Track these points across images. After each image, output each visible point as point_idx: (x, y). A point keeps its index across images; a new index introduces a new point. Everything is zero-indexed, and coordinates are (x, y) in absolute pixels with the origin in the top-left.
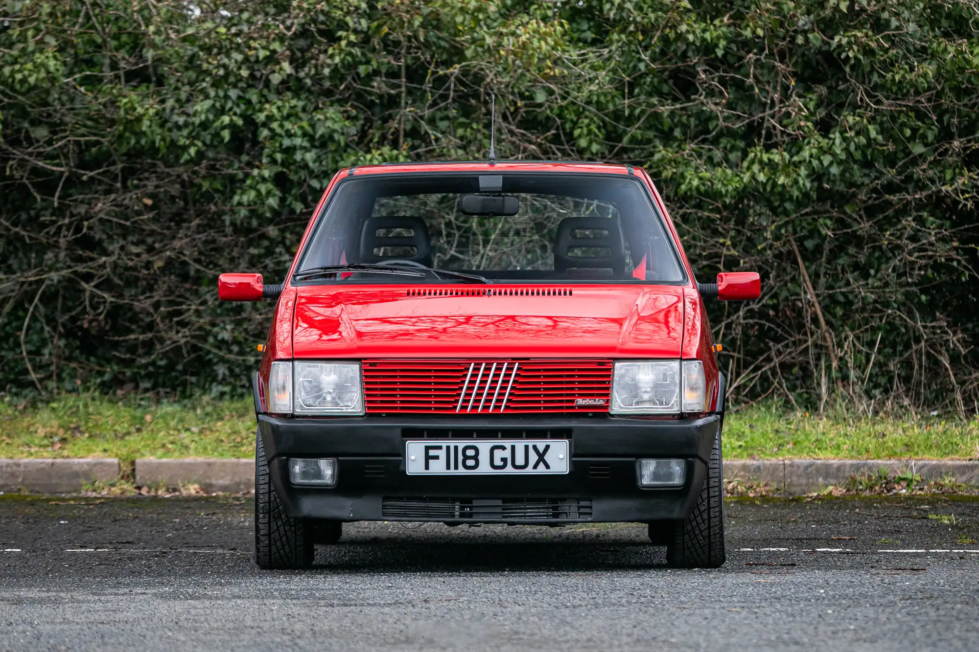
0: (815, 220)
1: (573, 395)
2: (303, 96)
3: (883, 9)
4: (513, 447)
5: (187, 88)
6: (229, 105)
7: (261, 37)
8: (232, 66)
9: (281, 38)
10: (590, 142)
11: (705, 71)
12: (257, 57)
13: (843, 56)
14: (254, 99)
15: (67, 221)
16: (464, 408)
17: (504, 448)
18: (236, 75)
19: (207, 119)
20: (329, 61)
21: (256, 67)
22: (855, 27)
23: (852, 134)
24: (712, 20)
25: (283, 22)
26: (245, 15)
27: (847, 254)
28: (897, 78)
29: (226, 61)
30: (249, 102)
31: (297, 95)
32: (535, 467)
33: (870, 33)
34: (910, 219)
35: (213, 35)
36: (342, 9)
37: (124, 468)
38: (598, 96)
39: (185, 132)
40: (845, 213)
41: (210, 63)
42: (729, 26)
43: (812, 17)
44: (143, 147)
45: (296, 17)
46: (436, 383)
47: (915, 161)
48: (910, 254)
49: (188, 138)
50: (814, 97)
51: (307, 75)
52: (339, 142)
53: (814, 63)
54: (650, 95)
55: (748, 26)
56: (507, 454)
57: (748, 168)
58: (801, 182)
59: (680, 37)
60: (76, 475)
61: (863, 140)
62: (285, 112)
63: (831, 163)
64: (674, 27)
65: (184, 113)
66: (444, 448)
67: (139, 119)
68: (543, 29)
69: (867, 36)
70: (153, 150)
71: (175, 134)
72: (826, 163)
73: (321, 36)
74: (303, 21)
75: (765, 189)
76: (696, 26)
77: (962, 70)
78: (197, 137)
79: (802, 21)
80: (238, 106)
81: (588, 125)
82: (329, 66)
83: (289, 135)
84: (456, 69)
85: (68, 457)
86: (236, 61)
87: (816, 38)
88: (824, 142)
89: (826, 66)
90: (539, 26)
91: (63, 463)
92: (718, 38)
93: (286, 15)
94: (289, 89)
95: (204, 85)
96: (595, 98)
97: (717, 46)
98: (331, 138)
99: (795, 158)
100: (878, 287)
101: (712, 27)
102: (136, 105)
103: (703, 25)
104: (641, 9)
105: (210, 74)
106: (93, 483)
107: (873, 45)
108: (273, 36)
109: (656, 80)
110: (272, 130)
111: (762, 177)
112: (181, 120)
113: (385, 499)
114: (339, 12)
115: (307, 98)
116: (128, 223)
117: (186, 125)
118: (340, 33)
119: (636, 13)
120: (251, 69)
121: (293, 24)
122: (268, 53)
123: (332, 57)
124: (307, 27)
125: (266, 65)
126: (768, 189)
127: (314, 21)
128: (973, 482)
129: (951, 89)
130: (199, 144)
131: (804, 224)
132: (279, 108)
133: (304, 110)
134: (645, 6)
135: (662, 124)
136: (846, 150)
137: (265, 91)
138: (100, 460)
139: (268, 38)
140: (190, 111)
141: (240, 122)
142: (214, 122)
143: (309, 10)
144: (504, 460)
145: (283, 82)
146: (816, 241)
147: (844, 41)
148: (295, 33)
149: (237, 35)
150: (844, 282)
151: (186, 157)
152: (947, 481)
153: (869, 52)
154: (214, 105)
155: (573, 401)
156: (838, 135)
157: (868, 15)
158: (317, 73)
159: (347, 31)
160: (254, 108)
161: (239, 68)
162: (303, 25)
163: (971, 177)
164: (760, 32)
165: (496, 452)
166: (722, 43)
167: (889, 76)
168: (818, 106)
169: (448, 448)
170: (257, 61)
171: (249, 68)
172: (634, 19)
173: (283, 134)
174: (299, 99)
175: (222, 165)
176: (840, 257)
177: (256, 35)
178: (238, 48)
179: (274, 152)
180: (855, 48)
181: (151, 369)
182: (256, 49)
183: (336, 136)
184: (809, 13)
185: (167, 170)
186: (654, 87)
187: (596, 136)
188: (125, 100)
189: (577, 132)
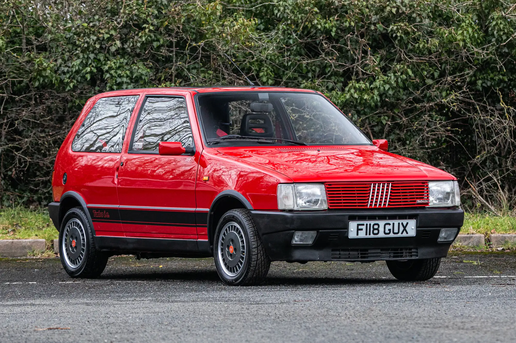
0: (380, 117)
1: (414, 198)
2: (126, 57)
3: (413, 12)
4: (393, 224)
5: (68, 54)
6: (90, 62)
7: (106, 28)
8: (91, 42)
9: (115, 29)
10: (268, 79)
11: (326, 43)
12: (104, 38)
13: (394, 35)
14: (102, 59)
15: (5, 121)
16: (371, 205)
17: (389, 224)
18: (93, 47)
19: (79, 68)
20: (139, 39)
21: (103, 43)
22: (399, 21)
23: (399, 74)
24: (329, 17)
25: (116, 20)
26: (97, 17)
27: (394, 133)
28: (421, 46)
29: (88, 40)
30: (99, 60)
31: (123, 56)
32: (402, 233)
33: (407, 24)
34: (426, 116)
35: (81, 27)
36: (145, 14)
37: (48, 244)
38: (271, 56)
39: (68, 76)
40: (394, 113)
41: (80, 41)
42: (337, 20)
43: (378, 16)
44: (46, 83)
45: (123, 17)
46: (358, 194)
47: (429, 87)
48: (427, 133)
49: (69, 78)
50: (379, 56)
51: (129, 46)
52: (145, 79)
53: (378, 39)
54: (295, 55)
55: (347, 21)
56: (391, 227)
57: (349, 91)
58: (375, 98)
59: (313, 26)
60: (24, 247)
61: (404, 77)
62: (118, 65)
63: (389, 89)
64: (311, 22)
65: (66, 66)
66: (365, 225)
67: (45, 69)
68: (246, 23)
69: (406, 25)
70: (52, 85)
71: (63, 77)
72: (387, 89)
73: (135, 27)
74: (126, 19)
75: (357, 102)
76: (321, 21)
77: (451, 42)
78: (74, 78)
79: (374, 18)
80: (94, 62)
81: (266, 71)
82: (140, 42)
83: (120, 76)
84: (202, 43)
85: (19, 239)
86: (93, 40)
87: (380, 26)
88: (385, 78)
89: (383, 40)
90: (244, 22)
91: (18, 242)
92: (332, 26)
93: (117, 17)
94: (118, 54)
95: (77, 52)
96: (269, 57)
97: (331, 31)
98: (141, 78)
99: (372, 86)
100: (411, 150)
101: (329, 21)
102: (43, 62)
103: (325, 20)
104: (293, 13)
105: (80, 47)
106: (33, 252)
107: (409, 30)
108: (111, 27)
109: (298, 48)
110: (111, 74)
111: (356, 96)
112: (66, 69)
113: (332, 250)
114: (144, 15)
115: (128, 58)
116: (38, 122)
117: (68, 72)
118: (144, 25)
119: (291, 15)
120: (101, 44)
121: (121, 21)
122: (109, 36)
123: (141, 37)
124: (128, 22)
125: (108, 42)
126: (359, 101)
127: (131, 19)
128: (470, 245)
129: (446, 52)
130: (75, 82)
131: (374, 119)
132: (114, 63)
133: (127, 64)
134: (296, 11)
135: (302, 70)
136: (397, 82)
137: (107, 55)
138: (36, 240)
139: (109, 28)
140: (70, 65)
141: (95, 71)
142: (82, 70)
143: (129, 14)
144: (390, 230)
145: (116, 51)
146: (380, 127)
147: (395, 28)
148: (122, 26)
149: (93, 27)
150: (393, 147)
151: (68, 88)
152: (458, 245)
153: (407, 33)
154: (82, 62)
155: (415, 201)
156: (392, 74)
157: (406, 15)
158: (133, 46)
159: (148, 24)
160: (102, 63)
161: (95, 43)
162: (126, 22)
163: (455, 95)
164: (353, 24)
165: (387, 226)
166: (334, 29)
167: (417, 45)
168: (381, 60)
169: (367, 225)
170: (103, 40)
171: (99, 43)
172: (291, 17)
173: (117, 76)
174: (124, 58)
175: (86, 92)
176: (391, 135)
177: (102, 27)
178: (94, 33)
179: (113, 85)
180: (400, 31)
181: (47, 195)
182: (103, 34)
183: (143, 77)
184: (376, 14)
185: (58, 95)
186: (298, 52)
187: (271, 76)
188: (38, 60)
189: (261, 74)
